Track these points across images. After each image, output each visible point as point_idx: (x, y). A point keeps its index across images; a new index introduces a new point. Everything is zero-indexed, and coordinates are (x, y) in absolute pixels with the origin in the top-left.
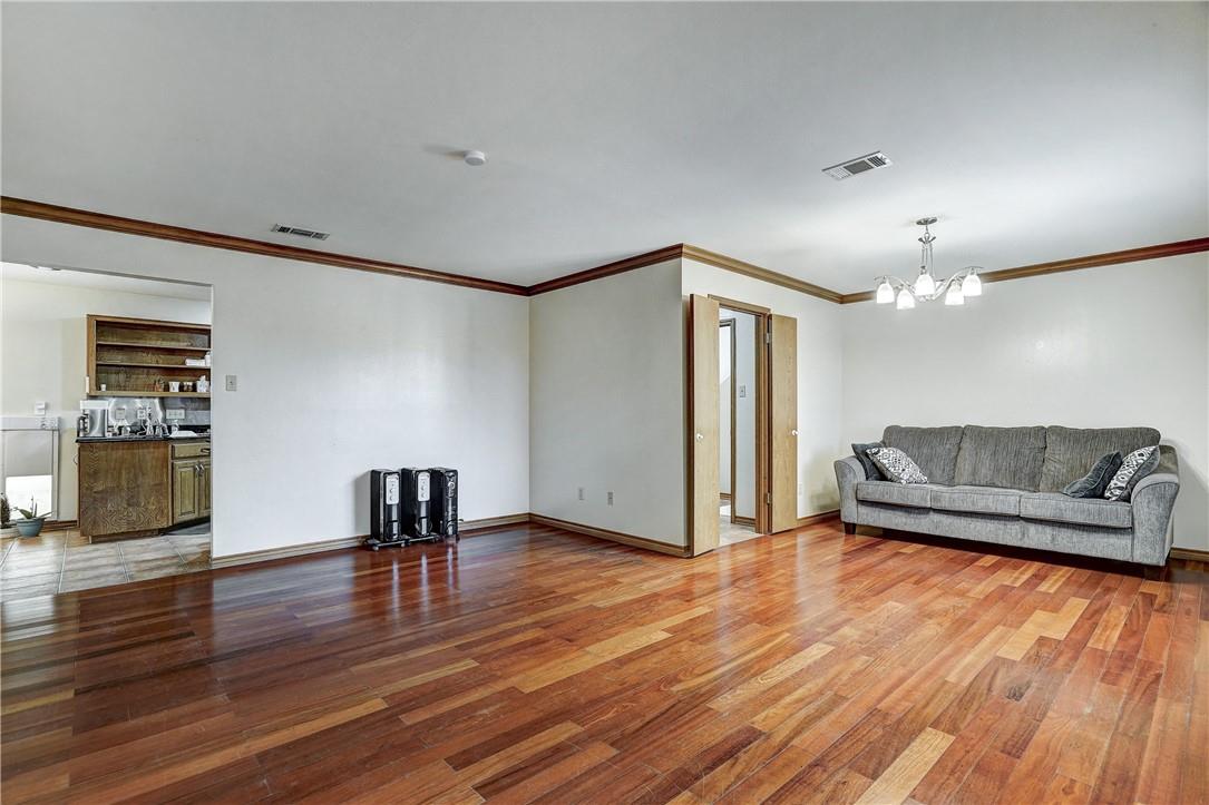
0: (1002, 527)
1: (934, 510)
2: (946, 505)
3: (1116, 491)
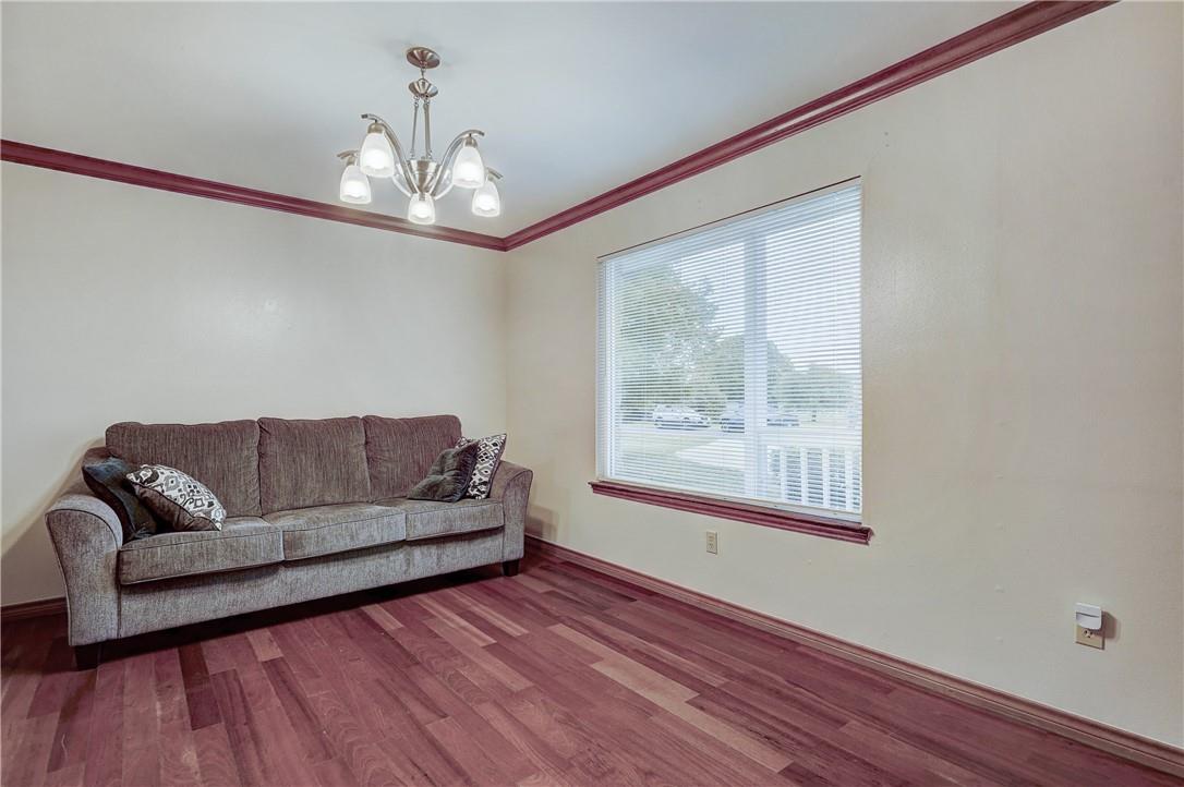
0: (383, 561)
1: (287, 564)
2: (311, 550)
3: (483, 488)
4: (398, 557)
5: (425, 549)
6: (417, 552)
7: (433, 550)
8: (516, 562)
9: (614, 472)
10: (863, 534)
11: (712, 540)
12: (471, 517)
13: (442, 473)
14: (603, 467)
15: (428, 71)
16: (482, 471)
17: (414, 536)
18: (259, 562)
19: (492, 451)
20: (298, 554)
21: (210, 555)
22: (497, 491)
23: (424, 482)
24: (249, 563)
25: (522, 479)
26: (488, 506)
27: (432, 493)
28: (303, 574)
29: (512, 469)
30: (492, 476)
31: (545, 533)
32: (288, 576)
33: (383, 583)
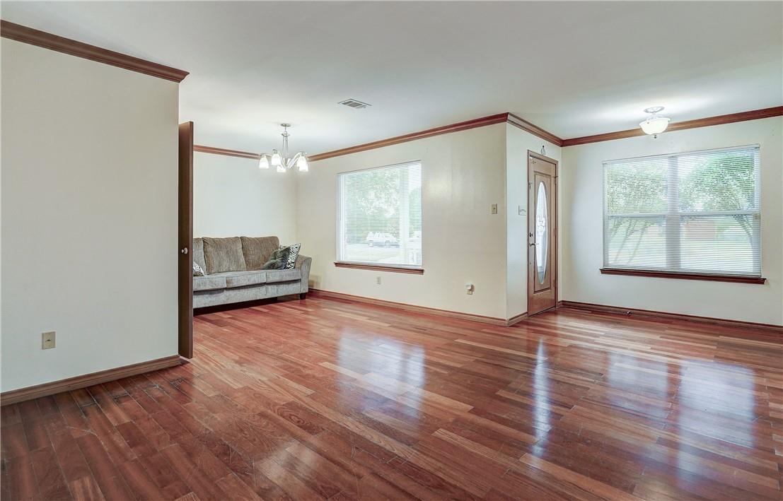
0: (258, 290)
1: (226, 289)
2: (235, 284)
3: (292, 265)
4: (263, 289)
5: (272, 286)
6: (270, 287)
7: (275, 287)
8: (306, 294)
9: (343, 259)
10: (422, 271)
11: (379, 279)
12: (290, 275)
13: (275, 259)
14: (340, 256)
15: (287, 128)
16: (291, 259)
17: (269, 281)
18: (219, 287)
19: (295, 250)
20: (231, 286)
21: (205, 284)
22: (297, 265)
23: (268, 263)
24: (216, 288)
25: (307, 261)
26: (295, 271)
27: (272, 266)
28: (231, 293)
29: (302, 257)
30: (296, 261)
31: (315, 285)
32: (226, 293)
33: (258, 298)
